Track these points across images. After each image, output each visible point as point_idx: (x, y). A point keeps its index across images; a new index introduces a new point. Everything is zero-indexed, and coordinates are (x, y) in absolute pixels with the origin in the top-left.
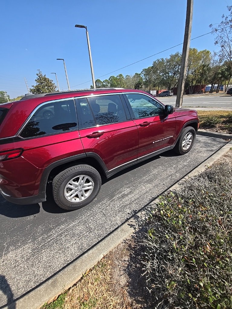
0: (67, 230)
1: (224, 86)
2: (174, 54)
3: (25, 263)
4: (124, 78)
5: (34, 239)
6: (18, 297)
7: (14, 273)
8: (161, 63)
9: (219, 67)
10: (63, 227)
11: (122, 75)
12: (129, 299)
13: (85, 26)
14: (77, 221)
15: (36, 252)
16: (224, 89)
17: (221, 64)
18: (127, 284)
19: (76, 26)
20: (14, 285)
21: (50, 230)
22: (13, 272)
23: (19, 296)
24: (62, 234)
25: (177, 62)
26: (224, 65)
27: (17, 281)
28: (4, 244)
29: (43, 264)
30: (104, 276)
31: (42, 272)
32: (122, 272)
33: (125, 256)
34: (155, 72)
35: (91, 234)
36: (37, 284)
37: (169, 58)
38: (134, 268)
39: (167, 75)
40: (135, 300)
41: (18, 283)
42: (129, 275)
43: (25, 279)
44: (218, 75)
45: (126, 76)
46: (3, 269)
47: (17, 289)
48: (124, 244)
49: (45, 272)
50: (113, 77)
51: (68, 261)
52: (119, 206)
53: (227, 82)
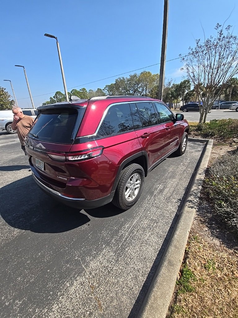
0: (135, 227)
1: (174, 104)
2: (133, 74)
3: (118, 265)
4: (88, 92)
5: (108, 244)
6: (138, 296)
7: (114, 278)
8: (122, 81)
9: (169, 89)
10: (128, 225)
11: (85, 89)
12: (231, 251)
13: (56, 37)
14: (138, 218)
15: (120, 252)
16: (174, 107)
17: (170, 87)
18: (221, 243)
19: (45, 34)
20: (124, 288)
21: (117, 231)
22: (111, 277)
23: (138, 294)
24: (132, 230)
25: (136, 82)
26: (172, 87)
27: (123, 283)
28: (76, 258)
29: (137, 259)
30: (202, 244)
31: (141, 265)
32: (212, 238)
33: (204, 228)
34: (118, 89)
35: (159, 224)
36: (146, 276)
37: (129, 77)
38: (216, 233)
39: (128, 92)
40: (235, 249)
41: (126, 284)
42: (217, 237)
43: (130, 277)
44: (169, 95)
45: (89, 90)
46: (97, 280)
47: (130, 290)
48: (196, 221)
49: (144, 264)
50: (76, 91)
51: (158, 249)
52: (163, 198)
53: (175, 101)
